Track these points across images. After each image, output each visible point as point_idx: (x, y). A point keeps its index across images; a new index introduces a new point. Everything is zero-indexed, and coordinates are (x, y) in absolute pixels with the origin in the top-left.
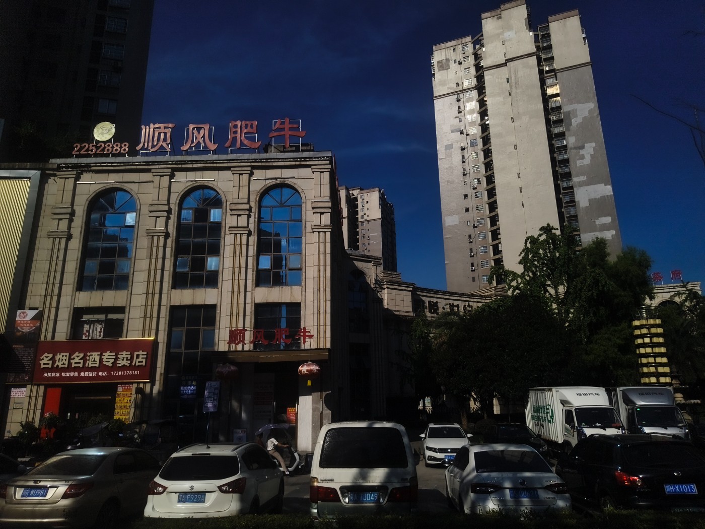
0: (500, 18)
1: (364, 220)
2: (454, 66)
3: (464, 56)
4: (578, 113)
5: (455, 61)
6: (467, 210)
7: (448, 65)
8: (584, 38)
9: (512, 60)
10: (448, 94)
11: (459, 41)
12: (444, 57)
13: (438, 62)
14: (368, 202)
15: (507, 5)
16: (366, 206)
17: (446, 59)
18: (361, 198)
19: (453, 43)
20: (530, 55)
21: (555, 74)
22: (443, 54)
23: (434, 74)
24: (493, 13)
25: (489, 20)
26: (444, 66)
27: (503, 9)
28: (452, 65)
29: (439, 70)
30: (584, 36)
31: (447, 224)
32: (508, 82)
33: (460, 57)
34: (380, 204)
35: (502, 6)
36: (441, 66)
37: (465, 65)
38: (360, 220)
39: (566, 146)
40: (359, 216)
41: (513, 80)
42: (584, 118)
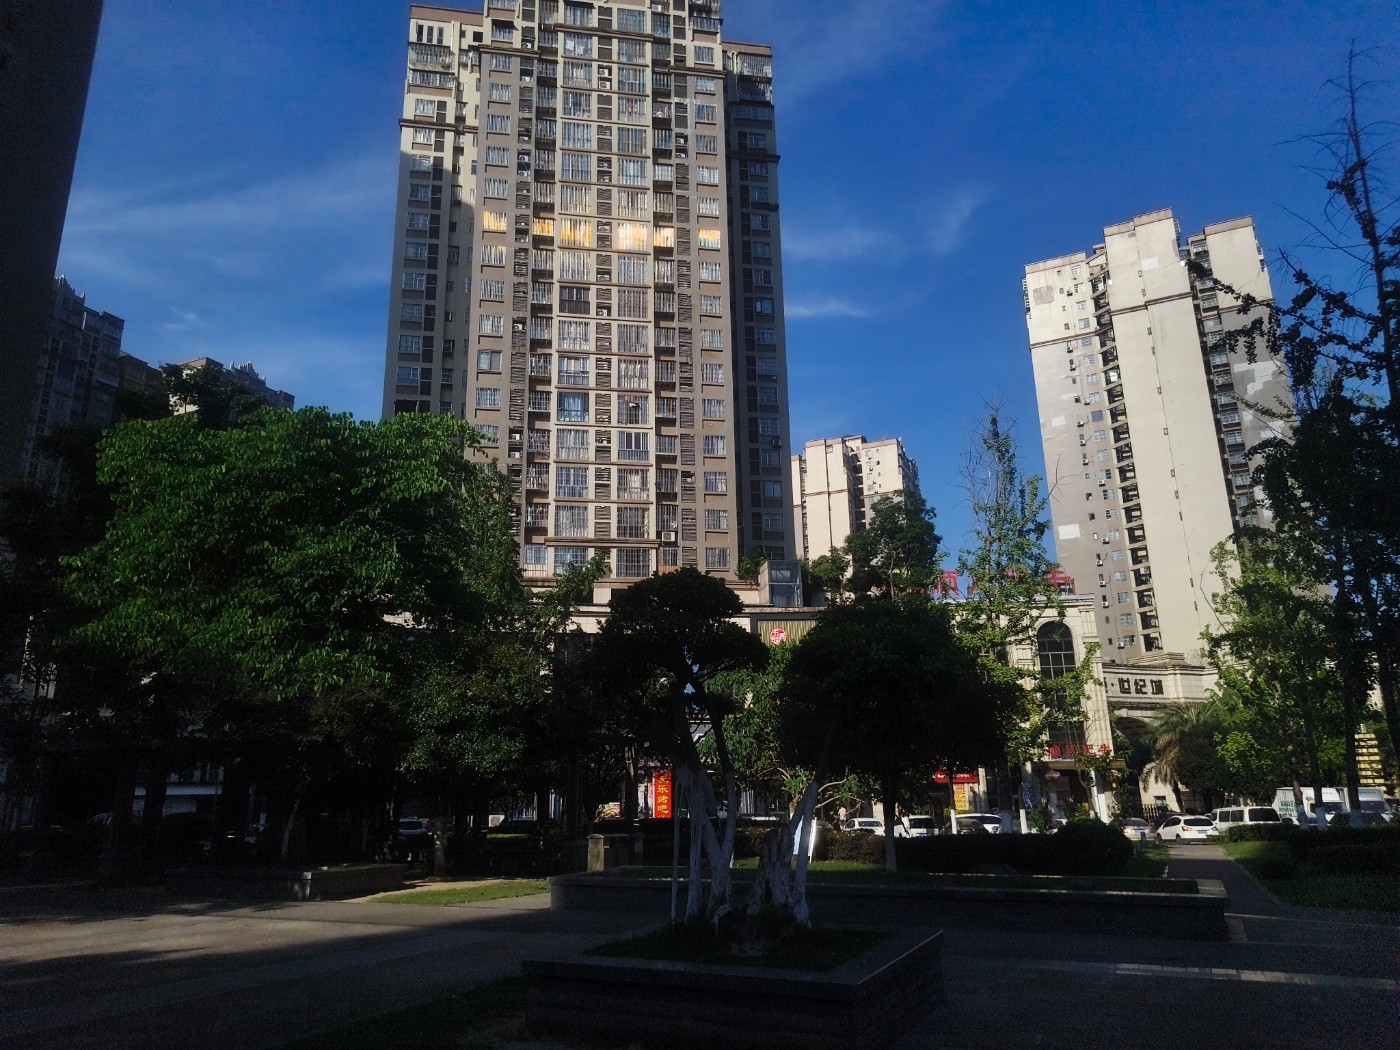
0: (1134, 235)
1: (873, 492)
2: (1060, 299)
3: (1075, 282)
4: (1256, 374)
5: (1061, 291)
6: (1092, 517)
7: (1050, 296)
8: (1261, 261)
9: (1156, 301)
10: (1055, 342)
11: (1066, 259)
12: (1043, 284)
13: (1035, 291)
14: (878, 463)
15: (1144, 218)
16: (877, 469)
17: (1048, 287)
18: (866, 455)
19: (1058, 261)
20: (1181, 296)
21: (1219, 314)
22: (1042, 278)
23: (1028, 309)
24: (1123, 227)
25: (1117, 238)
26: (1045, 296)
27: (1137, 223)
28: (1057, 295)
29: (1037, 304)
30: (1261, 257)
31: (1061, 537)
32: (1150, 334)
33: (1069, 286)
34: (900, 466)
35: (1135, 219)
36: (1039, 298)
37: (1076, 297)
38: (866, 493)
39: (1239, 424)
40: (865, 486)
41: (1156, 331)
42: (1266, 384)
